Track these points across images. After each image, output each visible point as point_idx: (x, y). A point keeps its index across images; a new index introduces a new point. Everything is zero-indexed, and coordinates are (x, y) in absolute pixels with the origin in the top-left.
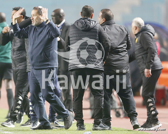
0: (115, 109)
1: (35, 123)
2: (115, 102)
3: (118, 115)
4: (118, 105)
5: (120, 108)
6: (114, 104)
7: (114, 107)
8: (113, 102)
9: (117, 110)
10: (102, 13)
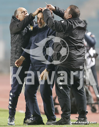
0: (91, 104)
1: (12, 118)
2: (91, 97)
3: (93, 110)
4: (94, 100)
5: (95, 104)
6: (90, 100)
7: (90, 102)
8: (89, 97)
9: (93, 105)
10: (70, 9)
